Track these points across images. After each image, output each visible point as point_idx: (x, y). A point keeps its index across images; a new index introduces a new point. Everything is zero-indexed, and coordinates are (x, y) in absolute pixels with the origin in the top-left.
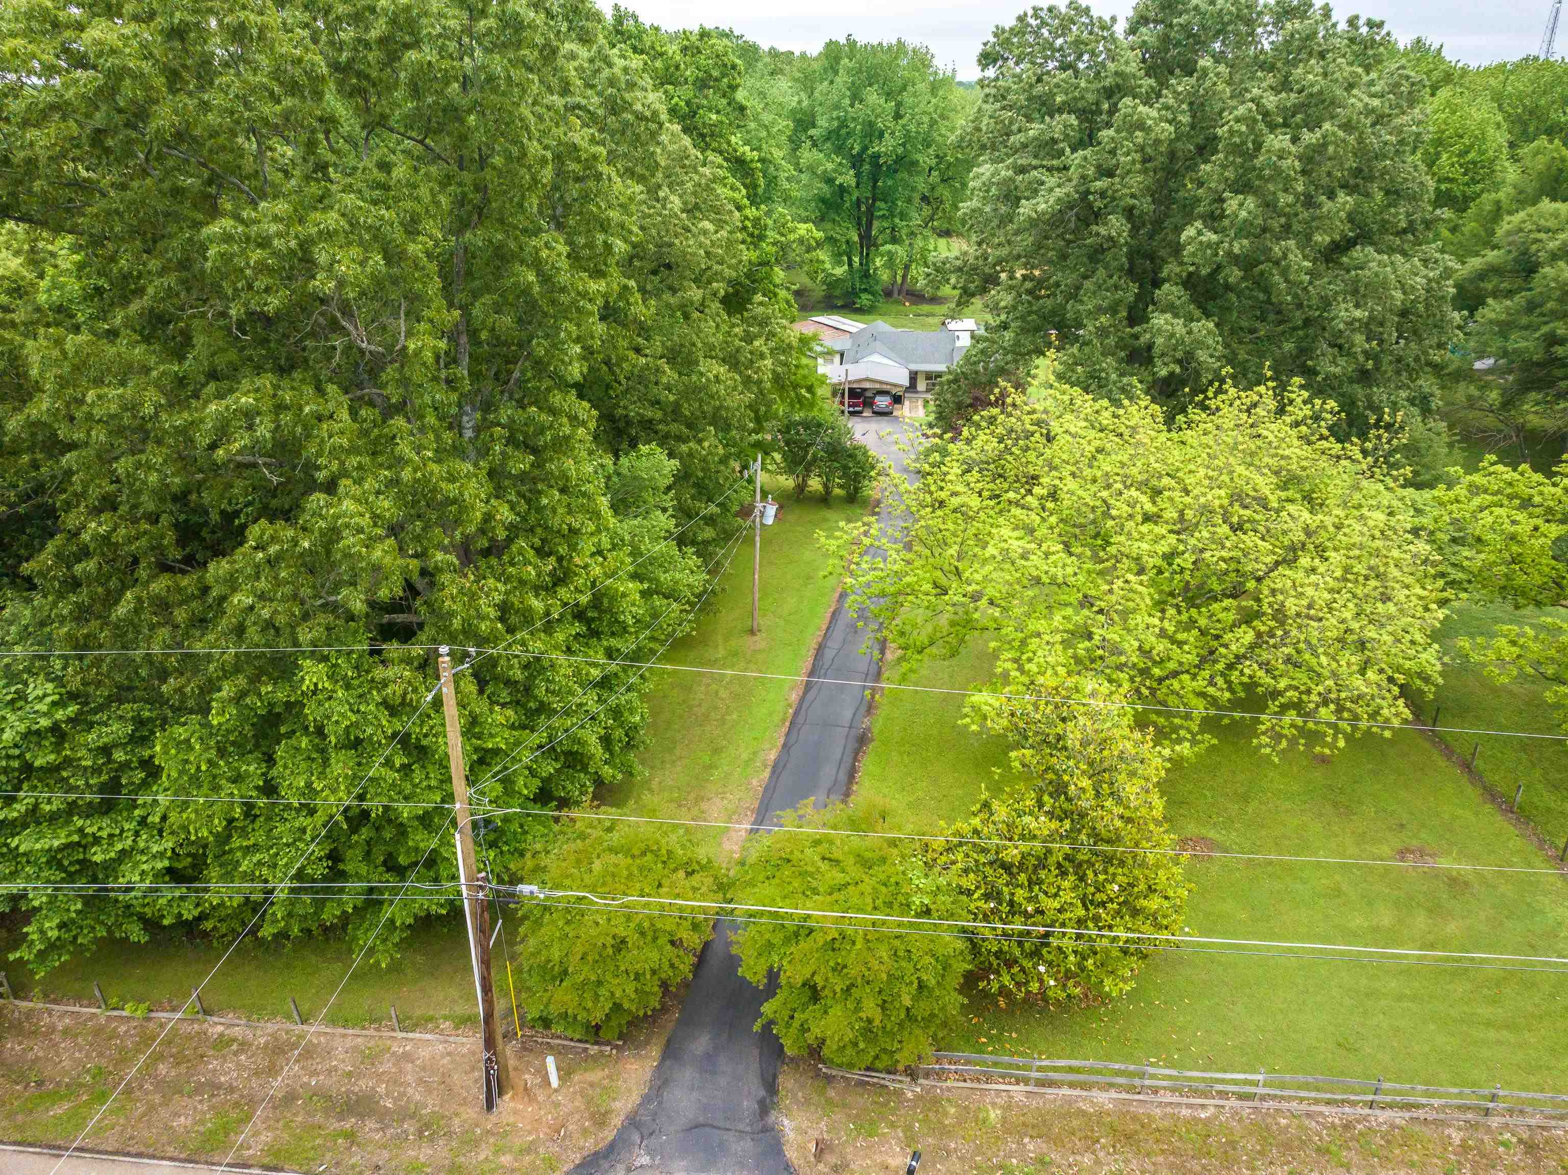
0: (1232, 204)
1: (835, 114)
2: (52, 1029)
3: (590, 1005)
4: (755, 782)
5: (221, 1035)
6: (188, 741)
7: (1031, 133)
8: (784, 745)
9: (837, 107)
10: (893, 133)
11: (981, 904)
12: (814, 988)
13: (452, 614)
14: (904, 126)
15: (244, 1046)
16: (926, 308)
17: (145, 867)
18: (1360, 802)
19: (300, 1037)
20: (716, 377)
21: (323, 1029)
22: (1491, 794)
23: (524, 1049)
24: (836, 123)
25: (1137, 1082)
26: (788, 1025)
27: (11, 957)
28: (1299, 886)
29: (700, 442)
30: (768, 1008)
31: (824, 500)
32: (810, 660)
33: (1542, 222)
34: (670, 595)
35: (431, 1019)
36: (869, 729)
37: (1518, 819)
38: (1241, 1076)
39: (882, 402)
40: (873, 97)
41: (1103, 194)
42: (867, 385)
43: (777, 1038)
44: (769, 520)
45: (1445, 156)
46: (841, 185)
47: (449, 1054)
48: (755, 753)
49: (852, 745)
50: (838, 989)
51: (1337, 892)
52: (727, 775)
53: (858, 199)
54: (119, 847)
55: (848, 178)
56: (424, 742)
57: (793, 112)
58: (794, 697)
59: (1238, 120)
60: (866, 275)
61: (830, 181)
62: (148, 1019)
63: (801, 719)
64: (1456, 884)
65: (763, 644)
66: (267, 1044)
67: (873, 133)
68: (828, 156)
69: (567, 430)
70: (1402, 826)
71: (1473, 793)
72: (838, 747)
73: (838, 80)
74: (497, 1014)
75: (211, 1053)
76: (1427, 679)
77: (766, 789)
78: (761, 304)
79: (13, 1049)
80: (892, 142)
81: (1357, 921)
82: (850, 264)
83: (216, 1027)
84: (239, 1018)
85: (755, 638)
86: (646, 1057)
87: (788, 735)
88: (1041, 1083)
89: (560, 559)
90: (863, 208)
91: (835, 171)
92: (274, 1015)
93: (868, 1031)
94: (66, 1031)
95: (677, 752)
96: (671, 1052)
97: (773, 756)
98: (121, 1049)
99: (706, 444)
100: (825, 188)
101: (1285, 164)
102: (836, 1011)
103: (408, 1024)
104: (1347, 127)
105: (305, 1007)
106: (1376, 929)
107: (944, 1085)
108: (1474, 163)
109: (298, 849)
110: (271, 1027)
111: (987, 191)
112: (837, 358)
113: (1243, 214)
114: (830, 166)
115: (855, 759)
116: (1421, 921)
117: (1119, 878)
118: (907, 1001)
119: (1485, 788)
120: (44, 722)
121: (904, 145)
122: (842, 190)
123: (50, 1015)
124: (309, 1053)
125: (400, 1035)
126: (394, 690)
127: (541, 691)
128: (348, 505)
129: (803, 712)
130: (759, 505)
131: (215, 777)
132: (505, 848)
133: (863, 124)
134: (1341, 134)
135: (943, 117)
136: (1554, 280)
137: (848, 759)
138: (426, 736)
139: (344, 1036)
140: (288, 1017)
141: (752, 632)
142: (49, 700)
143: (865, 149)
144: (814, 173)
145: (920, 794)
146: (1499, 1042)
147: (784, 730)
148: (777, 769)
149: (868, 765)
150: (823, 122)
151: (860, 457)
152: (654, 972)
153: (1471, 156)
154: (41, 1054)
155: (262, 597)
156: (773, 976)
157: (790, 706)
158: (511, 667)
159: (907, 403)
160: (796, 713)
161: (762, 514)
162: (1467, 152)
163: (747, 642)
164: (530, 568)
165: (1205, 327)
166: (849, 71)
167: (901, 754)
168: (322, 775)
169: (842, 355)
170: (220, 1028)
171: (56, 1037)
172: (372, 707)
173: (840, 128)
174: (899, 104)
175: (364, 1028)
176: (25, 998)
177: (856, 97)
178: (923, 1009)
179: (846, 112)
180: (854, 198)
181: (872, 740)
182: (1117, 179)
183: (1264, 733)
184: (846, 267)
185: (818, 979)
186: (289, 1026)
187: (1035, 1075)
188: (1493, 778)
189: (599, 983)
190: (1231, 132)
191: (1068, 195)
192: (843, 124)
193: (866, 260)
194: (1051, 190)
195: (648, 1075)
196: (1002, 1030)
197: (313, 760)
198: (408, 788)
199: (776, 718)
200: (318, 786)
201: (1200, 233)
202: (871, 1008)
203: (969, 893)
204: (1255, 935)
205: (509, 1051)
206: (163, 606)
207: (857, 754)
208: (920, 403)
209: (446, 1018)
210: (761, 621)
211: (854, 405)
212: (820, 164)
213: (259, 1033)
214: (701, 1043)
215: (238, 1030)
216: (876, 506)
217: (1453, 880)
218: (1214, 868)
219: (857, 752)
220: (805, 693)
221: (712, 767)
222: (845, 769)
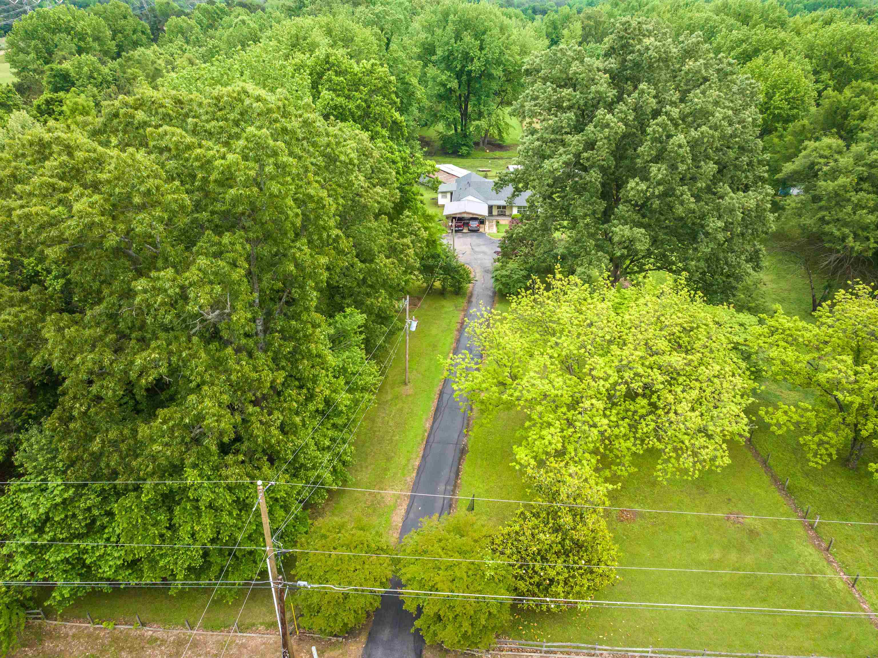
0: (654, 169)
1: (446, 48)
2: (67, 635)
3: (332, 625)
4: (408, 479)
5: (151, 636)
6: (130, 507)
7: (550, 122)
8: (423, 456)
9: (447, 43)
10: (479, 59)
11: (519, 571)
12: (439, 616)
13: (257, 436)
14: (485, 55)
15: (163, 642)
16: (498, 154)
17: (111, 563)
18: (711, 486)
19: (190, 636)
20: (385, 265)
21: (201, 632)
22: (776, 480)
23: (300, 639)
24: (447, 53)
25: (593, 652)
26: (427, 632)
27: (46, 604)
28: (677, 537)
29: (377, 298)
30: (418, 623)
31: (442, 293)
32: (436, 401)
33: (822, 152)
34: (364, 389)
35: (253, 625)
36: (466, 445)
37: (786, 495)
38: (641, 649)
39: (474, 224)
40: (468, 38)
41: (588, 159)
42: (465, 216)
43: (422, 636)
44: (413, 329)
45: (778, 95)
46: (450, 88)
47: (264, 644)
48: (408, 460)
49: (458, 455)
50: (451, 618)
51: (695, 539)
52: (395, 474)
53: (460, 95)
54: (97, 554)
55: (454, 84)
56: (247, 501)
57: (423, 44)
58: (428, 425)
59: (657, 124)
60: (465, 136)
61: (444, 85)
62: (115, 629)
63: (431, 440)
64: (752, 533)
65: (410, 392)
66: (174, 640)
67: (467, 58)
68: (442, 71)
69: (310, 331)
70: (729, 500)
71: (766, 478)
72: (451, 453)
73: (448, 28)
74: (288, 632)
75: (147, 646)
76: (741, 436)
77: (414, 484)
78: (408, 216)
79: (48, 646)
80: (478, 64)
81: (704, 556)
82: (456, 130)
83: (148, 632)
84: (159, 627)
85: (407, 387)
86: (360, 641)
87: (425, 449)
88: (547, 652)
89: (308, 389)
90: (463, 99)
91: (447, 80)
92: (177, 624)
93: (465, 636)
94: (74, 636)
95: (369, 461)
96: (371, 639)
97: (417, 463)
98: (103, 645)
99: (380, 300)
100: (442, 89)
101: (681, 151)
102: (450, 627)
103: (242, 628)
104: (715, 128)
105: (191, 620)
106: (712, 561)
107: (502, 653)
108: (793, 98)
109: (187, 555)
110: (175, 632)
111: (527, 152)
112: (449, 195)
113: (660, 176)
114: (444, 77)
115: (459, 464)
116: (733, 556)
117: (585, 557)
118: (484, 622)
119: (772, 476)
120: (58, 500)
121: (485, 65)
122: (451, 90)
123: (65, 627)
124: (195, 645)
125: (239, 634)
126: (231, 481)
127: (302, 460)
128: (207, 403)
129: (432, 436)
130: (408, 321)
131: (145, 524)
132: (287, 539)
133: (462, 53)
134: (711, 132)
135: (507, 48)
136: (825, 190)
137: (456, 464)
138: (247, 498)
139: (212, 635)
140: (184, 626)
141: (406, 384)
142: (60, 488)
143: (463, 67)
144: (435, 81)
145: (492, 485)
146: (765, 623)
147: (423, 446)
148: (420, 470)
149: (466, 467)
150: (439, 52)
151: (462, 272)
152: (362, 608)
153: (792, 94)
154: (63, 648)
155: (167, 444)
156: (420, 610)
157: (425, 431)
158: (287, 454)
159: (487, 223)
160: (429, 436)
161: (410, 325)
162: (790, 91)
163: (403, 389)
164: (294, 403)
165: (639, 232)
166: (454, 22)
167: (482, 460)
168: (199, 523)
169: (452, 194)
170: (150, 633)
171: (69, 639)
172: (221, 490)
173: (448, 56)
174: (482, 41)
175: (222, 631)
176: (51, 619)
177: (458, 37)
178: (492, 622)
179: (452, 46)
180: (458, 94)
181: (468, 452)
182: (595, 152)
183: (659, 470)
184: (453, 132)
185: (441, 613)
186: (184, 631)
187: (545, 649)
188: (778, 470)
189: (336, 614)
190: (654, 132)
191: (569, 159)
192: (451, 53)
193: (465, 127)
194: (561, 155)
195: (361, 651)
196: (529, 623)
197: (194, 514)
198: (240, 525)
199: (419, 439)
200: (197, 528)
201: (637, 184)
202: (466, 626)
203: (513, 565)
204: (653, 565)
205: (292, 641)
206: (114, 443)
207: (460, 461)
208: (494, 223)
209: (261, 624)
210: (411, 376)
211: (458, 227)
212: (438, 76)
213: (170, 635)
214: (385, 634)
215: (160, 634)
216: (471, 297)
217: (751, 531)
218: (636, 527)
219: (460, 458)
220: (434, 423)
221: (386, 469)
222: (454, 469)
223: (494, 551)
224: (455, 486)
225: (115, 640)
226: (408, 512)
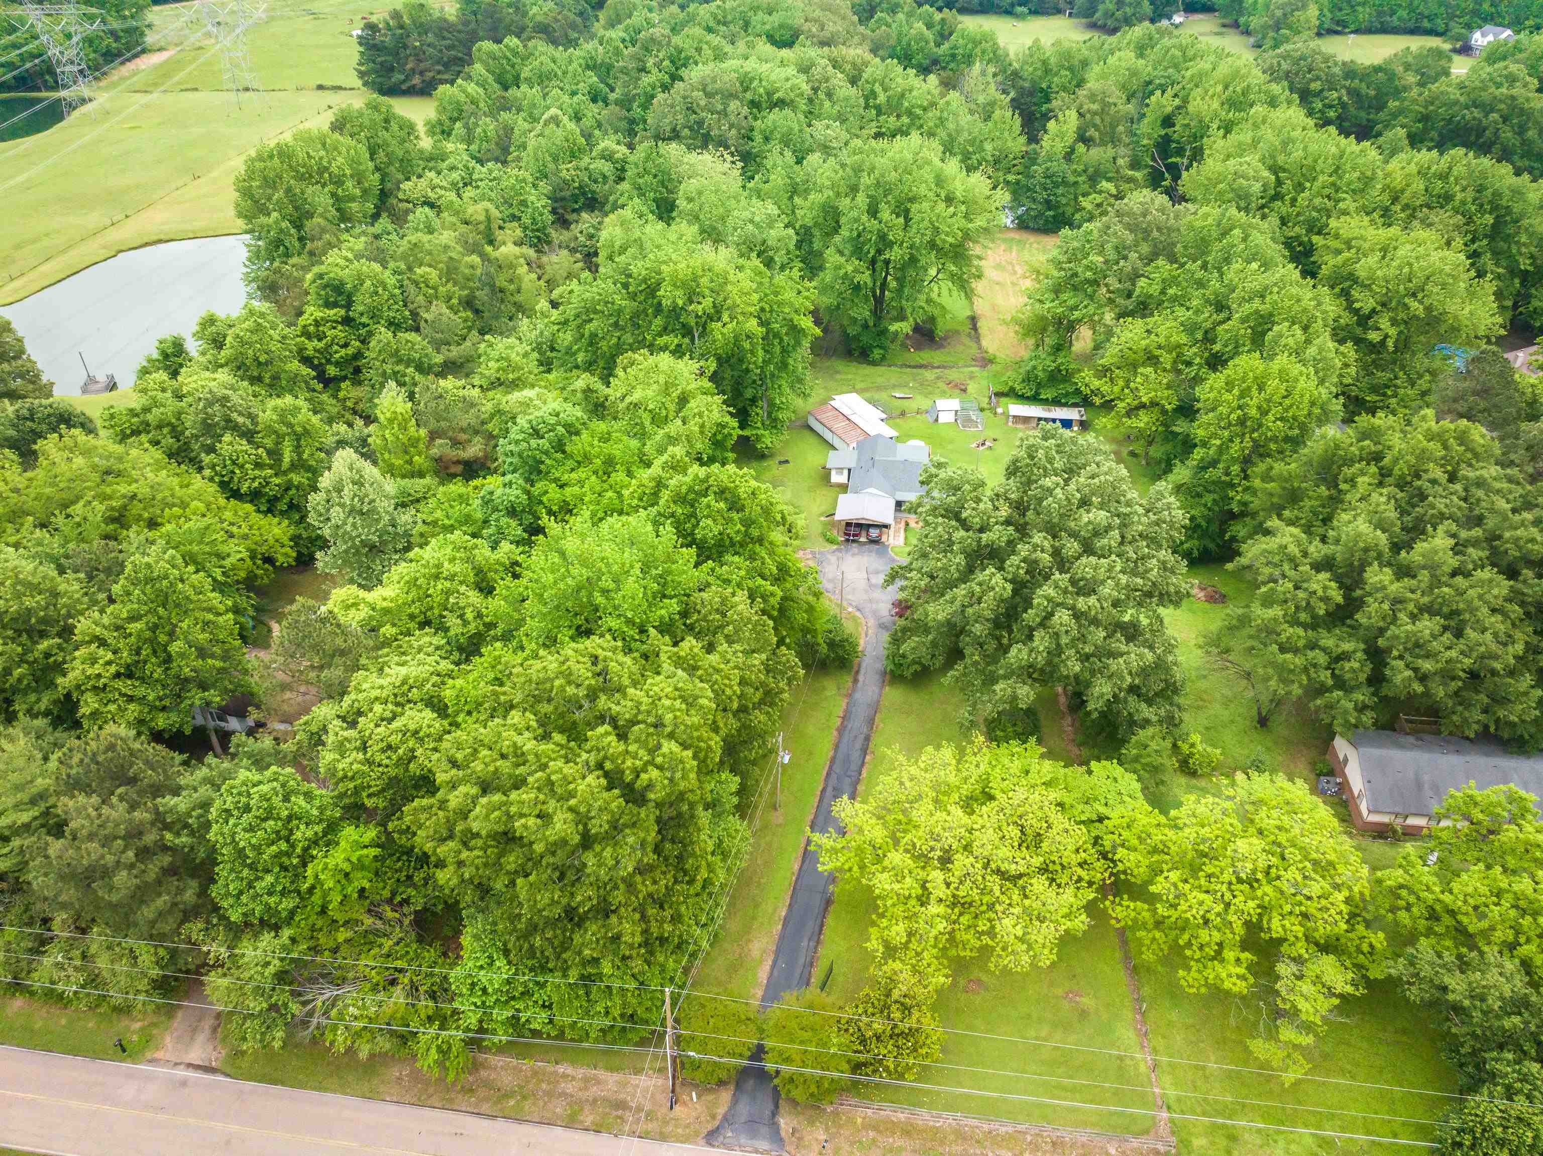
1: (855, 226)
2: (496, 1067)
3: (710, 1078)
4: (774, 931)
5: (564, 1073)
8: (790, 904)
15: (573, 1078)
16: (926, 356)
19: (594, 1075)
21: (603, 1072)
22: (1127, 957)
23: (682, 1085)
25: (913, 1112)
26: (783, 1089)
30: (776, 1081)
35: (644, 1070)
36: (832, 894)
37: (1131, 975)
39: (874, 533)
42: (863, 522)
43: (778, 1092)
47: (653, 1086)
48: (775, 909)
49: (824, 905)
52: (762, 924)
58: (796, 867)
60: (879, 334)
62: (534, 1065)
63: (799, 885)
64: (1084, 1013)
65: (780, 820)
66: (582, 1077)
67: (885, 243)
71: (1118, 955)
72: (817, 902)
75: (561, 1080)
77: (779, 938)
79: (484, 1074)
80: (900, 252)
81: (1032, 1033)
83: (561, 1069)
84: (569, 1066)
85: (777, 814)
86: (729, 1091)
87: (792, 895)
91: (854, 271)
92: (584, 1066)
94: (501, 1066)
96: (738, 1089)
97: (784, 912)
98: (526, 1076)
100: (847, 283)
103: (635, 1072)
107: (842, 1107)
110: (582, 1071)
114: (850, 268)
115: (824, 916)
116: (1058, 1035)
119: (1125, 952)
121: (910, 252)
122: (859, 285)
123: (496, 1061)
124: (599, 1082)
125: (632, 1076)
129: (800, 879)
137: (821, 916)
139: (611, 1076)
140: (588, 1067)
141: (776, 810)
143: (879, 252)
144: (836, 272)
147: (790, 891)
148: (786, 921)
149: (830, 921)
151: (847, 647)
154: (495, 1077)
156: (778, 1072)
157: (793, 872)
159: (893, 526)
160: (796, 879)
161: (783, 757)
163: (773, 816)
169: (849, 475)
170: (563, 1070)
171: (500, 1070)
175: (618, 1073)
176: (483, 1053)
181: (834, 902)
186: (590, 1070)
187: (875, 1107)
189: (713, 1071)
192: (862, 234)
193: (879, 320)
195: (729, 1100)
199: (787, 882)
202: (813, 1089)
205: (680, 1088)
207: (825, 912)
208: (903, 525)
209: (650, 1069)
210: (781, 797)
211: (854, 536)
213: (578, 1072)
214: (750, 1087)
215: (570, 1071)
216: (857, 672)
217: (1083, 1011)
218: (978, 999)
219: (826, 910)
220: (803, 862)
221: (754, 918)
222: (818, 922)
223: (839, 1030)
224: (818, 942)
225: (535, 1073)
226: (773, 967)
